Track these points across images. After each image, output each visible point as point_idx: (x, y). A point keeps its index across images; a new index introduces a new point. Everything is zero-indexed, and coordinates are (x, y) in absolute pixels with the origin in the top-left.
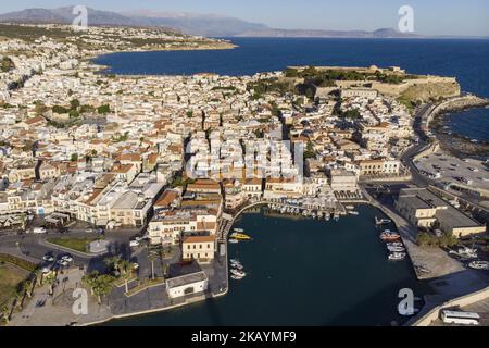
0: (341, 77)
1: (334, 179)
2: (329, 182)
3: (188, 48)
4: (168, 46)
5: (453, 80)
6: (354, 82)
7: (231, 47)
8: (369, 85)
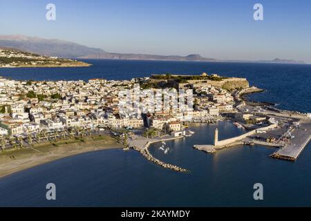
0: (189, 78)
1: (211, 110)
2: (208, 112)
3: (53, 66)
4: (34, 64)
5: (245, 79)
6: (197, 81)
7: (88, 65)
8: (206, 82)
